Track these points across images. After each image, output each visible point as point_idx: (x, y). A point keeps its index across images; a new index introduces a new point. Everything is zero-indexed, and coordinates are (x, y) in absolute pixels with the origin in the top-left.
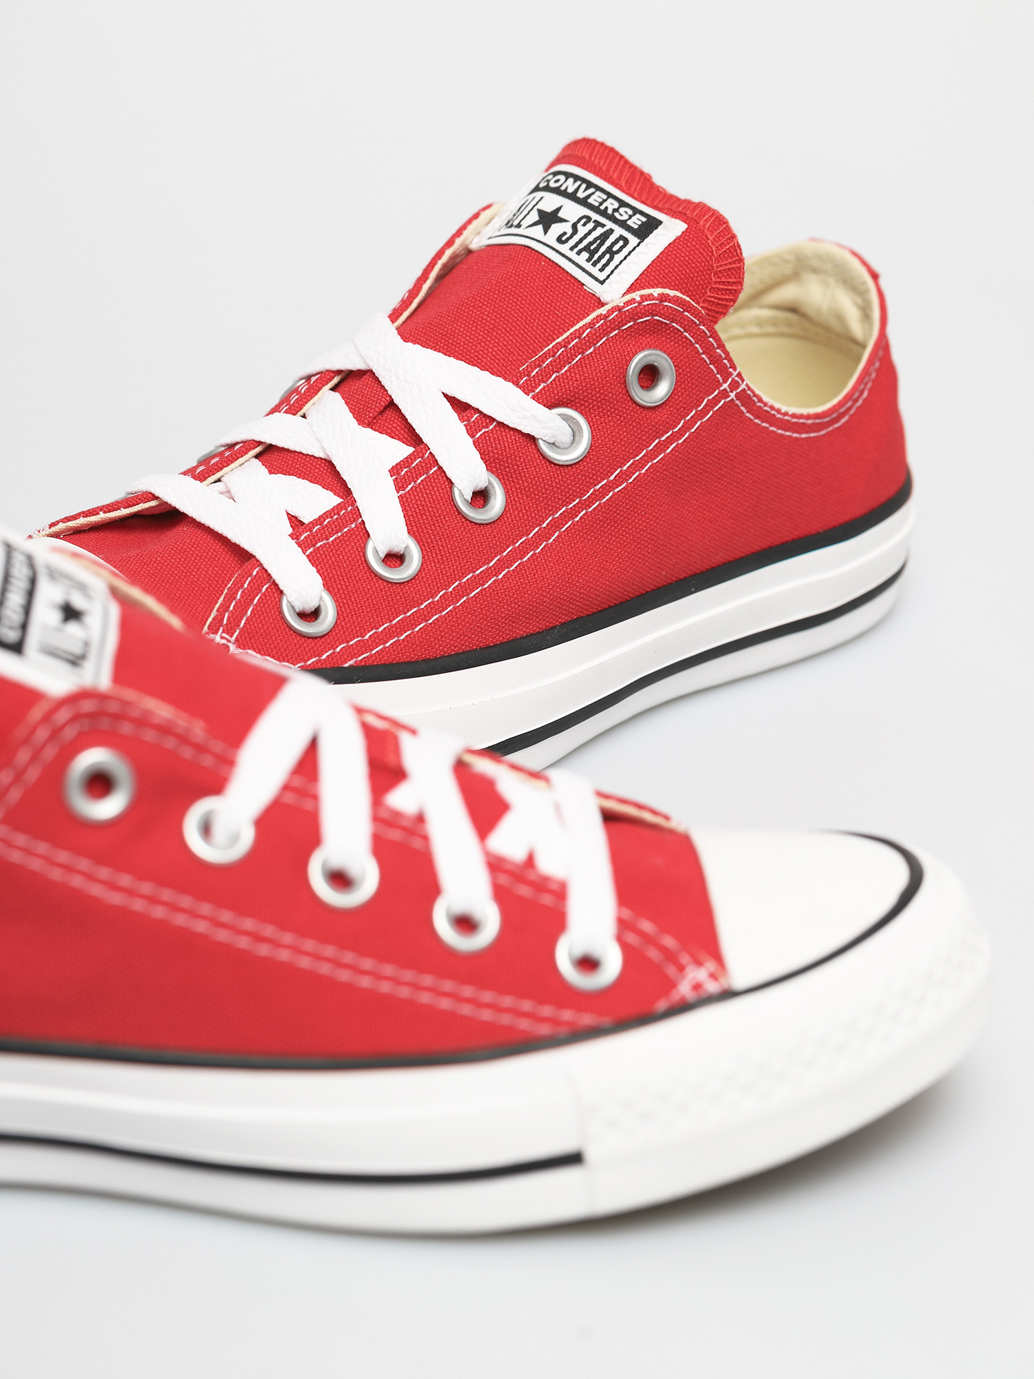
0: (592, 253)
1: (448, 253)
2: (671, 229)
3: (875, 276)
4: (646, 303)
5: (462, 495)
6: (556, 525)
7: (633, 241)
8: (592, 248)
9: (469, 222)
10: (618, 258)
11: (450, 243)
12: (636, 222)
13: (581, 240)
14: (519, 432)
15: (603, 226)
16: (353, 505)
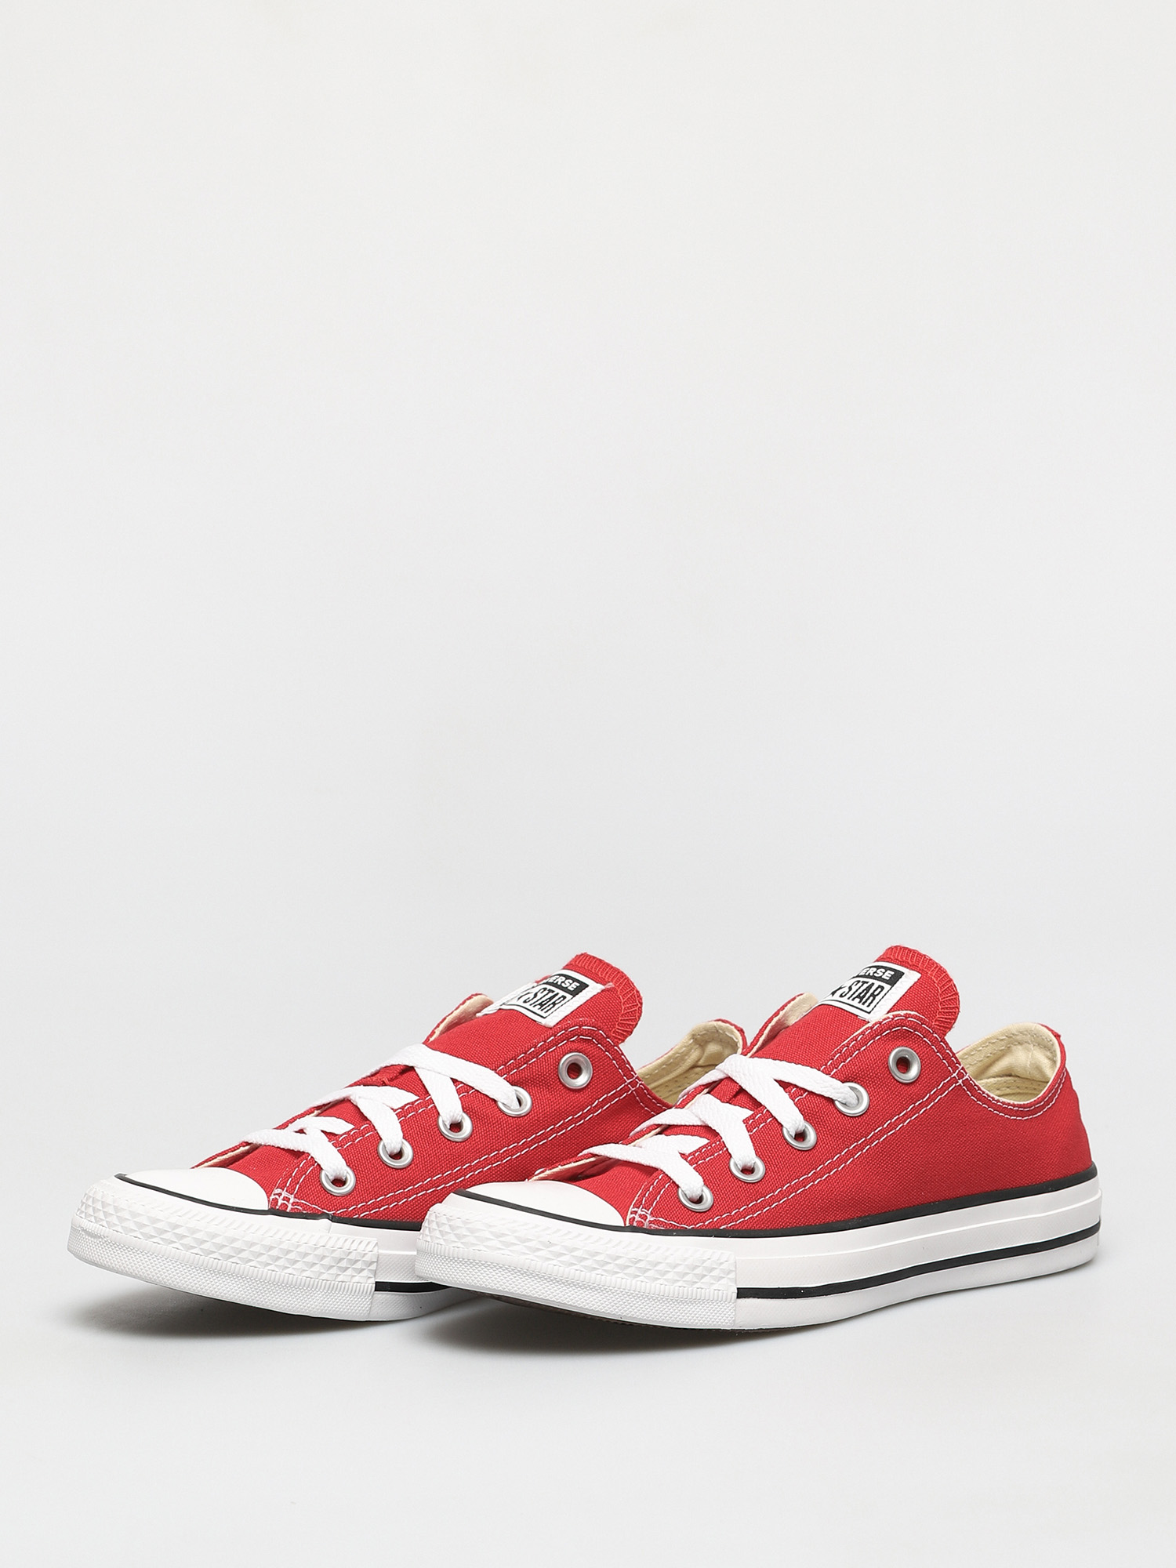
0: (861, 999)
1: (775, 1019)
2: (910, 978)
3: (1057, 1036)
4: (896, 1019)
5: (788, 1132)
6: (851, 1154)
7: (887, 987)
8: (861, 995)
9: (789, 1002)
10: (878, 998)
11: (776, 1014)
12: (887, 975)
13: (854, 993)
14: (822, 1096)
15: (867, 983)
16: (720, 1141)
